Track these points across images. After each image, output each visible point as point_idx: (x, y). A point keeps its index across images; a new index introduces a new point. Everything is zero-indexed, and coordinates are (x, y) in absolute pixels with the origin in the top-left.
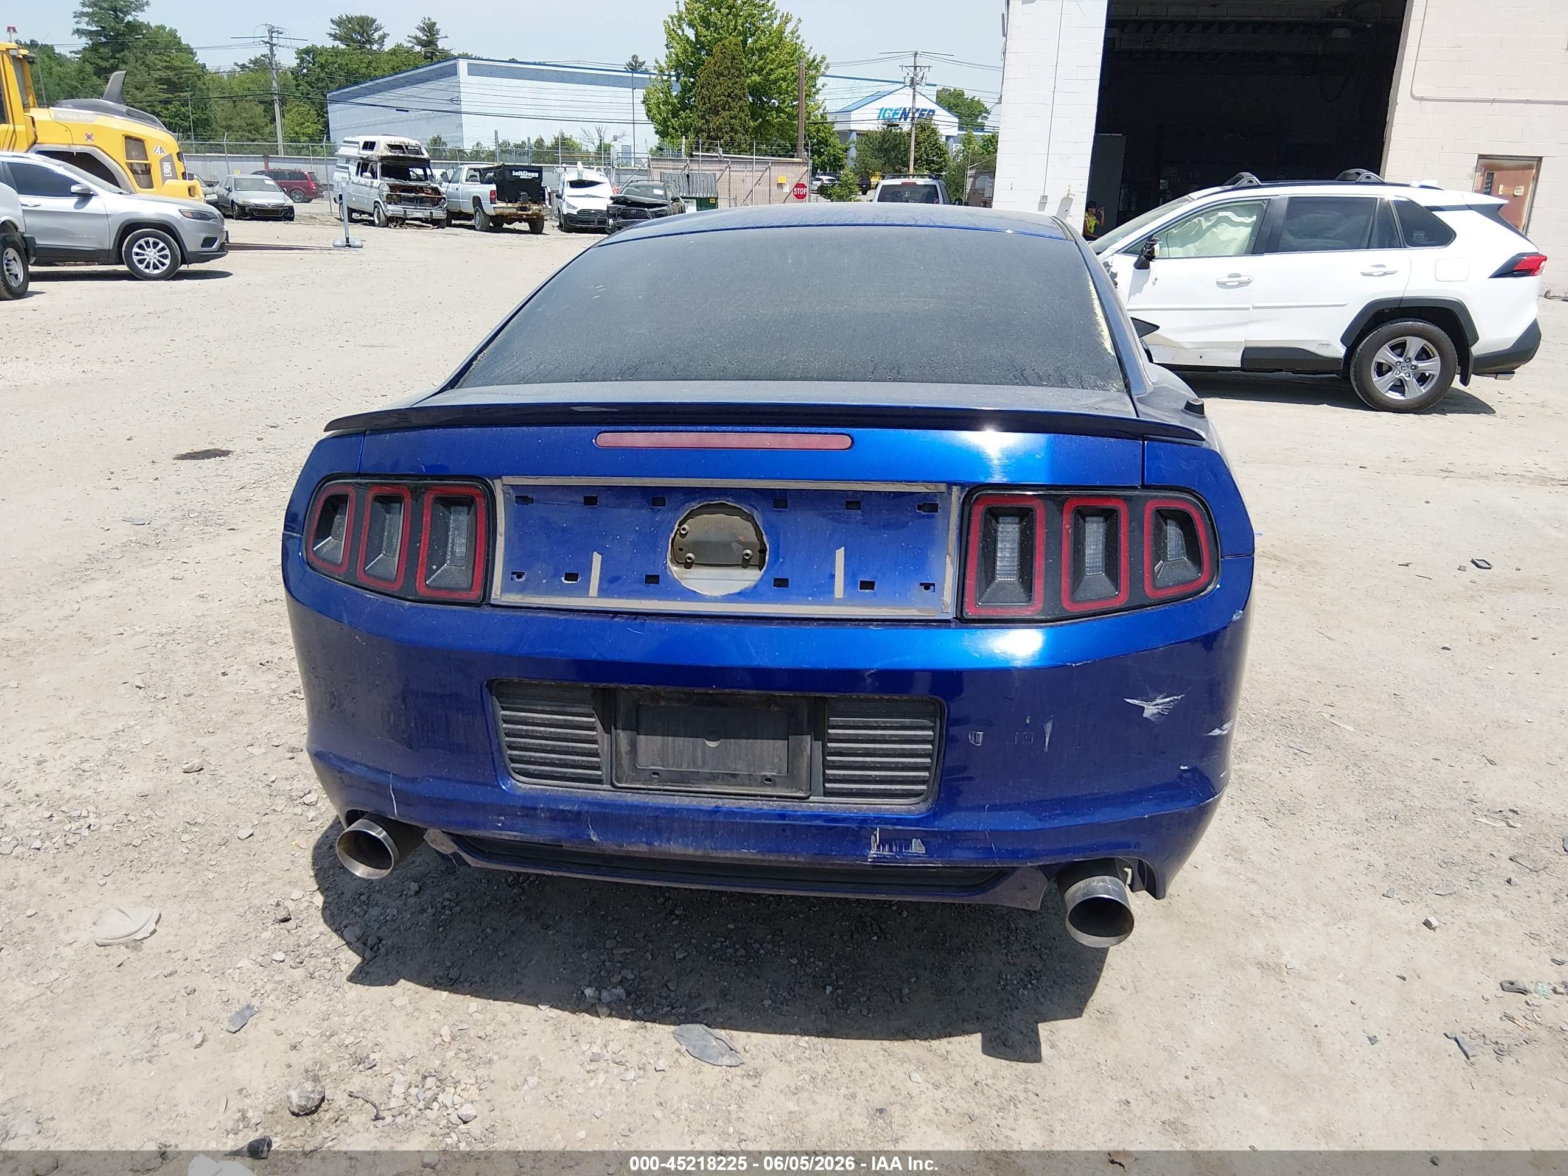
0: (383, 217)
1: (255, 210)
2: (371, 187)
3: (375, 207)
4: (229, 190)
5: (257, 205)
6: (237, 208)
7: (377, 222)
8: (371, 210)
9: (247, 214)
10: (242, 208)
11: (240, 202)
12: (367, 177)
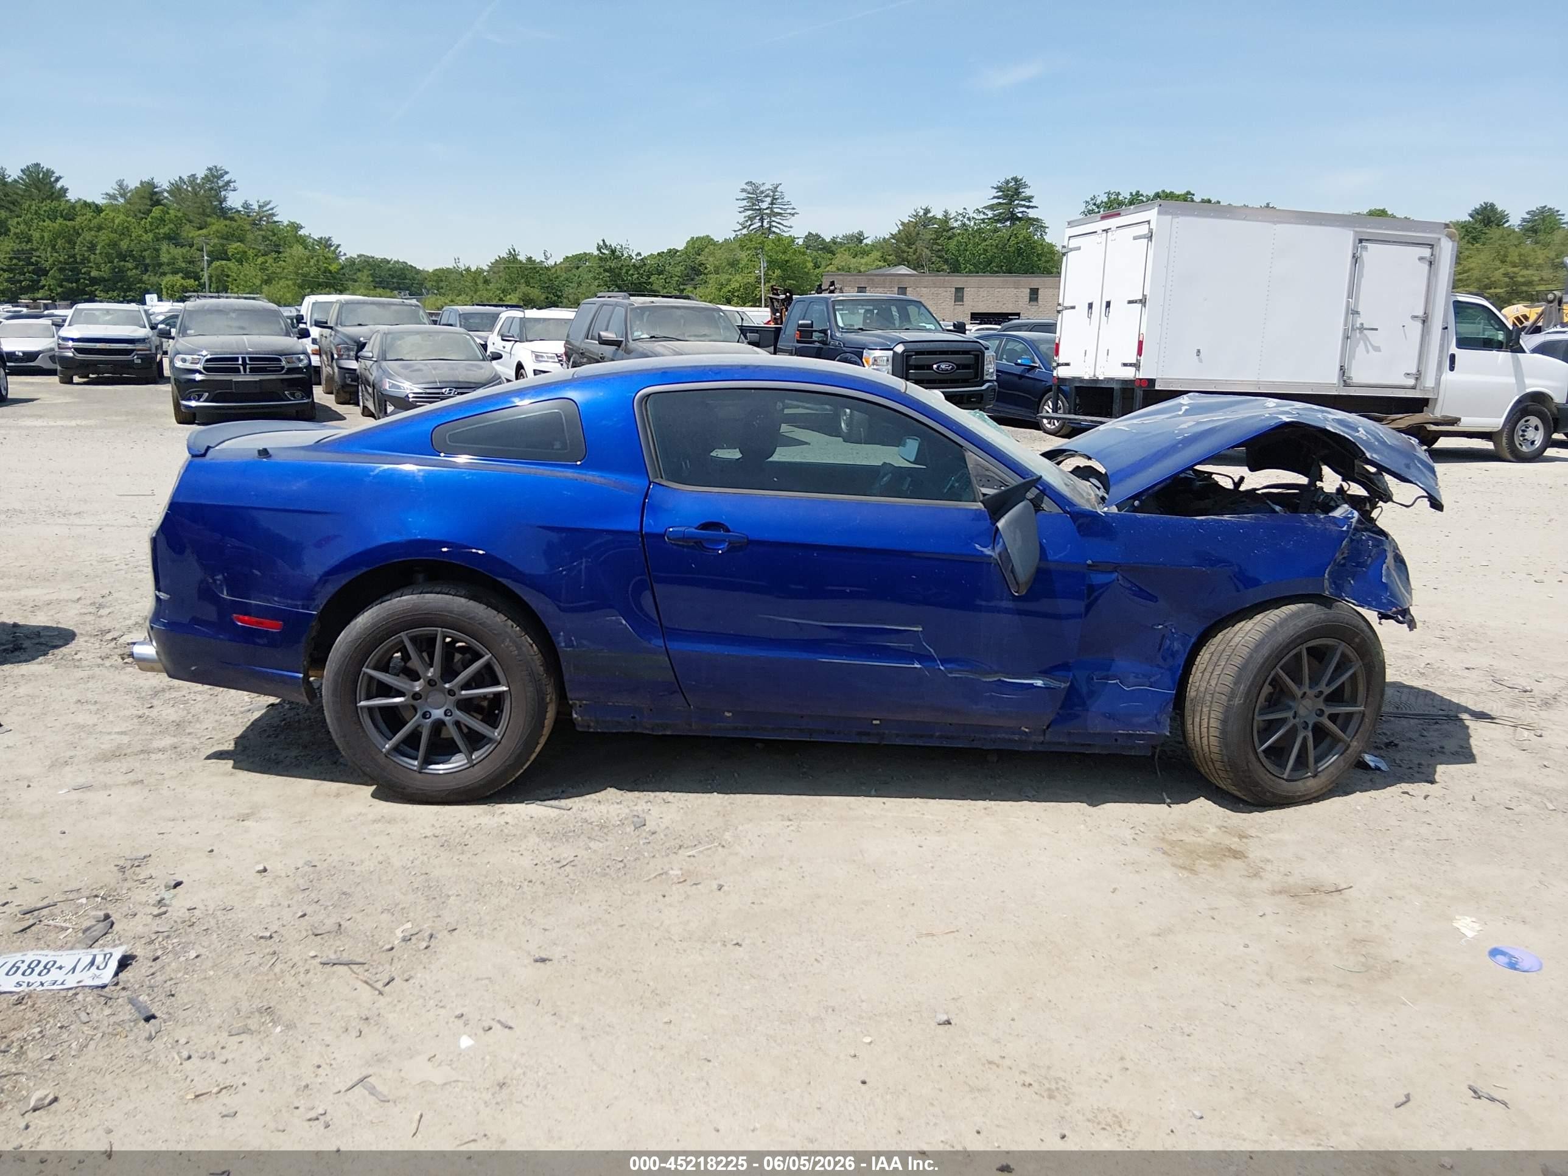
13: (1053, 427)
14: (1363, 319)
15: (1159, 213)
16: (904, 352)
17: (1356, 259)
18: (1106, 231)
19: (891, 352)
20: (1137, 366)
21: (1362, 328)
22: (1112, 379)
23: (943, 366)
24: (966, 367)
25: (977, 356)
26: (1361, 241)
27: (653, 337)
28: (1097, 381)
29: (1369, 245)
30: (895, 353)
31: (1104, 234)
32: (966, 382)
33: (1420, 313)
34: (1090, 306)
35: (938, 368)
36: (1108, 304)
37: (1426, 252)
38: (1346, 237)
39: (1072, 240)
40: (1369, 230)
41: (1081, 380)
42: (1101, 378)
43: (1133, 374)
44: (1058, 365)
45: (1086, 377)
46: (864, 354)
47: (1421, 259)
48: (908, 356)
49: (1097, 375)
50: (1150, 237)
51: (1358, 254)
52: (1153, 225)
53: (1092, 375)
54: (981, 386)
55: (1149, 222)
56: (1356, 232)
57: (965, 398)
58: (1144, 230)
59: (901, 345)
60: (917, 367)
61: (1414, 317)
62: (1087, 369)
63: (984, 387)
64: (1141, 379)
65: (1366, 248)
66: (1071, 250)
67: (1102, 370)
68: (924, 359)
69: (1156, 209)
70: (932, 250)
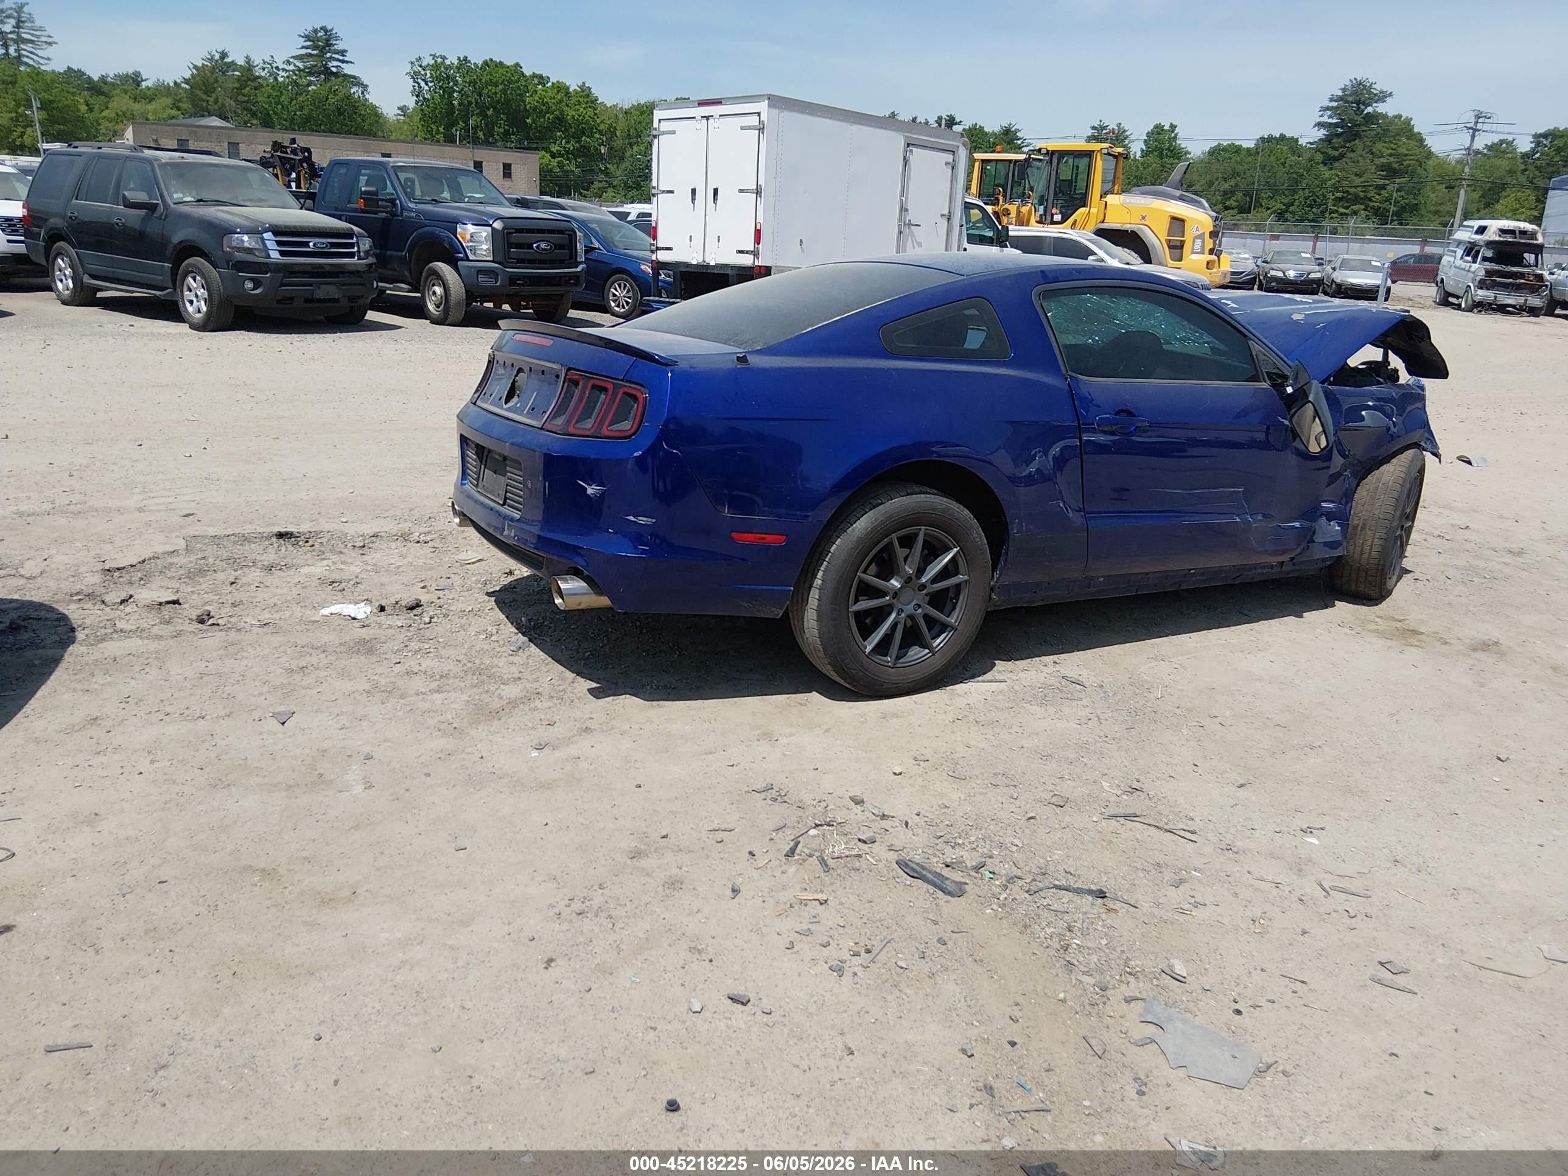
0: (1470, 302)
1: (1350, 289)
2: (1469, 271)
3: (1466, 291)
4: (1334, 269)
5: (1353, 285)
6: (1334, 286)
7: (1463, 306)
8: (1460, 293)
9: (1342, 293)
10: (1339, 286)
11: (1338, 281)
12: (1467, 262)
13: (622, 310)
14: (911, 217)
15: (769, 106)
16: (504, 229)
17: (906, 162)
18: (707, 118)
19: (489, 229)
20: (755, 253)
21: (910, 224)
22: (726, 265)
23: (543, 245)
24: (561, 247)
25: (570, 235)
26: (908, 145)
27: (201, 200)
28: (708, 266)
29: (914, 149)
30: (493, 229)
31: (704, 121)
32: (562, 263)
33: (946, 212)
34: (694, 191)
35: (538, 247)
36: (716, 191)
37: (949, 158)
38: (898, 140)
39: (662, 123)
40: (914, 136)
41: (687, 265)
42: (713, 263)
43: (752, 261)
44: (658, 249)
45: (694, 262)
46: (459, 230)
47: (947, 164)
48: (508, 233)
49: (707, 261)
50: (761, 129)
51: (907, 158)
52: (764, 117)
53: (700, 260)
54: (576, 267)
55: (759, 114)
56: (906, 137)
57: (563, 280)
58: (754, 121)
59: (498, 221)
60: (519, 246)
61: (943, 215)
62: (695, 255)
63: (579, 269)
64: (760, 267)
65: (911, 151)
66: (664, 133)
67: (713, 256)
68: (525, 237)
69: (767, 102)
70: (236, 101)
